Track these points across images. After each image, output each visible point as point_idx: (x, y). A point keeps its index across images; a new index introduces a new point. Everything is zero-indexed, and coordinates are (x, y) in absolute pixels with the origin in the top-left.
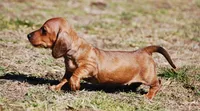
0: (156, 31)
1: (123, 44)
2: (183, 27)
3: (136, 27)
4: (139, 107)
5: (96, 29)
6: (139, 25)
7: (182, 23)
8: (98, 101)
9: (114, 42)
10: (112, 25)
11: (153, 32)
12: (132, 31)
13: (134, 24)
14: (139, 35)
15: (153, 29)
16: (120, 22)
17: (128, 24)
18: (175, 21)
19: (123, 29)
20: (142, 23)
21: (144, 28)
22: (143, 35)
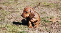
0: (25, 4)
1: (15, 8)
2: (33, 3)
3: (19, 3)
4: (20, 27)
5: (7, 4)
6: (20, 3)
7: (33, 2)
8: (7, 26)
9: (12, 8)
10: (12, 3)
11: (24, 5)
12: (18, 5)
13: (18, 2)
14: (20, 6)
15: (24, 4)
16: (14, 2)
17: (17, 2)
18: (31, 1)
19: (15, 4)
20: (21, 2)
21: (21, 4)
22: (21, 6)
